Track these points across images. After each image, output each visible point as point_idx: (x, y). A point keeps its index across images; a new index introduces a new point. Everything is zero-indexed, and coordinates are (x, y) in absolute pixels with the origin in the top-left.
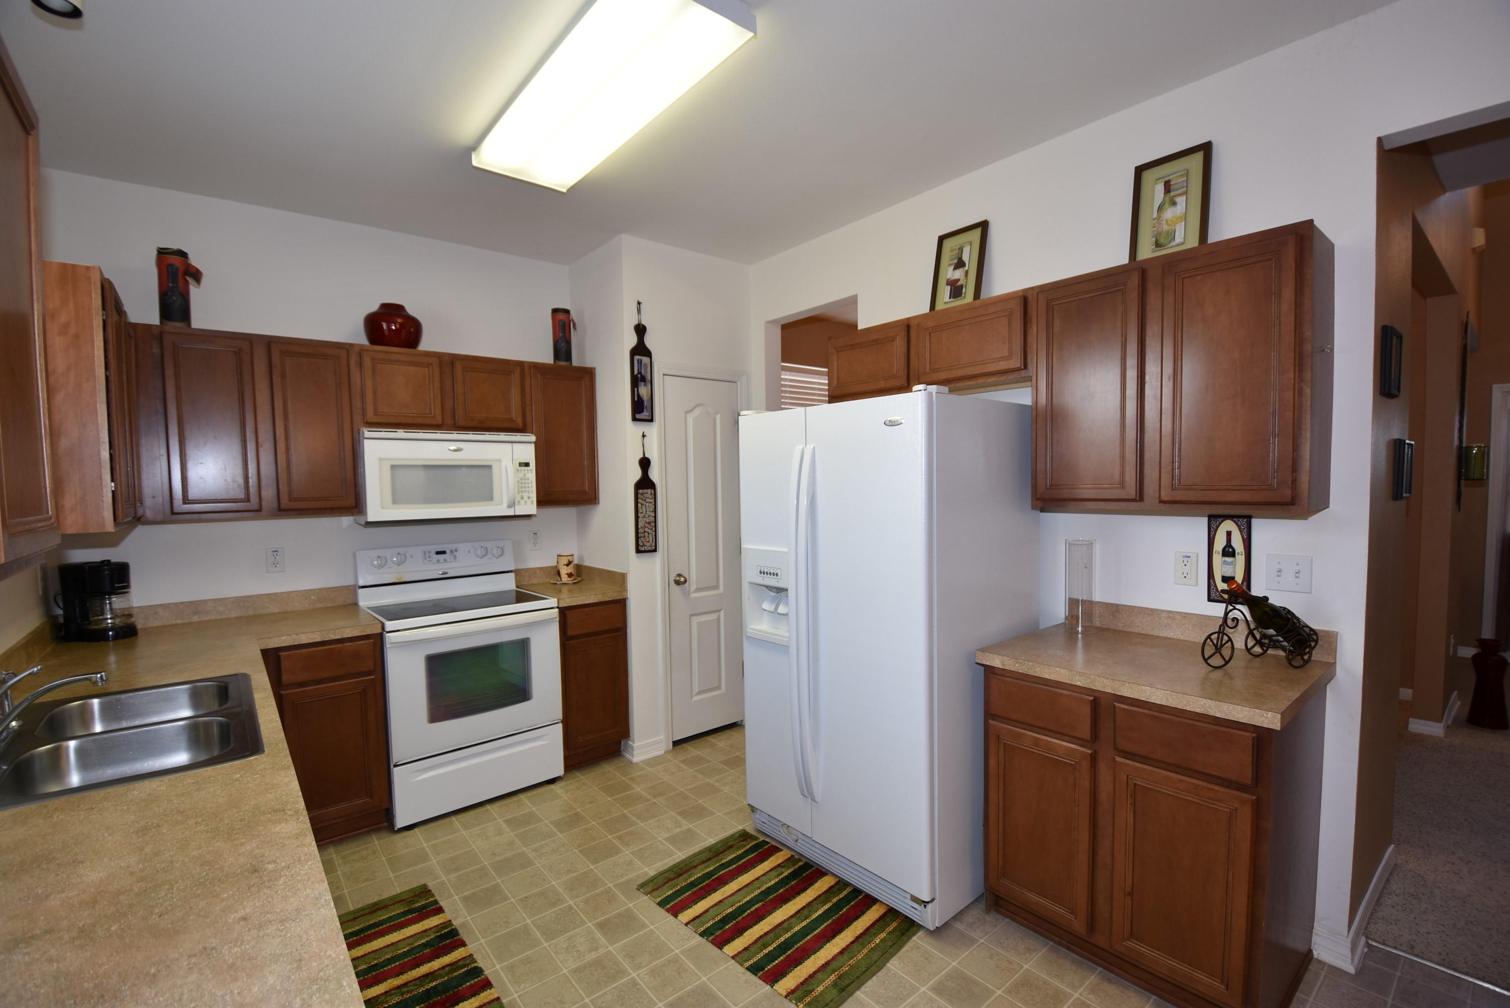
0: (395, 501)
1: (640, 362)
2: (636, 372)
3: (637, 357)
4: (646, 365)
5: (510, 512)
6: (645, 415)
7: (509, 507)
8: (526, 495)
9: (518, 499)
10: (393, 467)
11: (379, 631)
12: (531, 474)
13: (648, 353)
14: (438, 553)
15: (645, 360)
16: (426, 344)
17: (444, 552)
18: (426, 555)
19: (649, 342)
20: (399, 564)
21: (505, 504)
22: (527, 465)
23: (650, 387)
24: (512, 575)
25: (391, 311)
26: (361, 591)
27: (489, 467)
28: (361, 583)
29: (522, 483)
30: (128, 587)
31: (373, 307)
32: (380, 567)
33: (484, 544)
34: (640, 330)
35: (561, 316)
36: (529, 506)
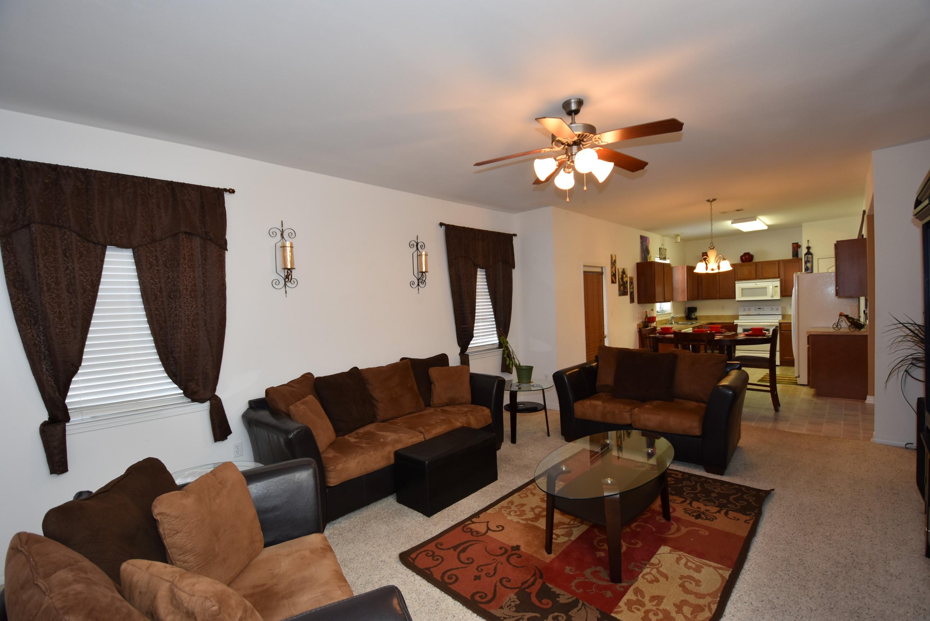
0: (742, 296)
1: (808, 257)
2: (806, 260)
3: (806, 256)
4: (810, 257)
5: (772, 299)
6: (809, 271)
7: (772, 297)
8: (776, 294)
9: (774, 295)
10: (742, 289)
11: (733, 322)
12: (778, 289)
13: (811, 254)
14: (759, 309)
15: (810, 256)
16: (756, 260)
17: (760, 309)
18: (755, 309)
19: (812, 251)
20: (749, 310)
21: (770, 297)
22: (777, 287)
23: (811, 263)
24: (781, 316)
25: (746, 254)
26: (740, 316)
27: (766, 288)
28: (739, 314)
29: (776, 292)
30: (696, 311)
31: (742, 254)
32: (744, 311)
33: (772, 307)
34: (808, 248)
35: (795, 245)
36: (778, 297)
